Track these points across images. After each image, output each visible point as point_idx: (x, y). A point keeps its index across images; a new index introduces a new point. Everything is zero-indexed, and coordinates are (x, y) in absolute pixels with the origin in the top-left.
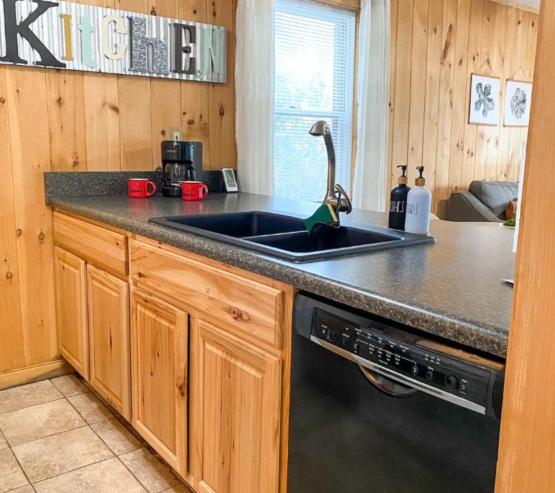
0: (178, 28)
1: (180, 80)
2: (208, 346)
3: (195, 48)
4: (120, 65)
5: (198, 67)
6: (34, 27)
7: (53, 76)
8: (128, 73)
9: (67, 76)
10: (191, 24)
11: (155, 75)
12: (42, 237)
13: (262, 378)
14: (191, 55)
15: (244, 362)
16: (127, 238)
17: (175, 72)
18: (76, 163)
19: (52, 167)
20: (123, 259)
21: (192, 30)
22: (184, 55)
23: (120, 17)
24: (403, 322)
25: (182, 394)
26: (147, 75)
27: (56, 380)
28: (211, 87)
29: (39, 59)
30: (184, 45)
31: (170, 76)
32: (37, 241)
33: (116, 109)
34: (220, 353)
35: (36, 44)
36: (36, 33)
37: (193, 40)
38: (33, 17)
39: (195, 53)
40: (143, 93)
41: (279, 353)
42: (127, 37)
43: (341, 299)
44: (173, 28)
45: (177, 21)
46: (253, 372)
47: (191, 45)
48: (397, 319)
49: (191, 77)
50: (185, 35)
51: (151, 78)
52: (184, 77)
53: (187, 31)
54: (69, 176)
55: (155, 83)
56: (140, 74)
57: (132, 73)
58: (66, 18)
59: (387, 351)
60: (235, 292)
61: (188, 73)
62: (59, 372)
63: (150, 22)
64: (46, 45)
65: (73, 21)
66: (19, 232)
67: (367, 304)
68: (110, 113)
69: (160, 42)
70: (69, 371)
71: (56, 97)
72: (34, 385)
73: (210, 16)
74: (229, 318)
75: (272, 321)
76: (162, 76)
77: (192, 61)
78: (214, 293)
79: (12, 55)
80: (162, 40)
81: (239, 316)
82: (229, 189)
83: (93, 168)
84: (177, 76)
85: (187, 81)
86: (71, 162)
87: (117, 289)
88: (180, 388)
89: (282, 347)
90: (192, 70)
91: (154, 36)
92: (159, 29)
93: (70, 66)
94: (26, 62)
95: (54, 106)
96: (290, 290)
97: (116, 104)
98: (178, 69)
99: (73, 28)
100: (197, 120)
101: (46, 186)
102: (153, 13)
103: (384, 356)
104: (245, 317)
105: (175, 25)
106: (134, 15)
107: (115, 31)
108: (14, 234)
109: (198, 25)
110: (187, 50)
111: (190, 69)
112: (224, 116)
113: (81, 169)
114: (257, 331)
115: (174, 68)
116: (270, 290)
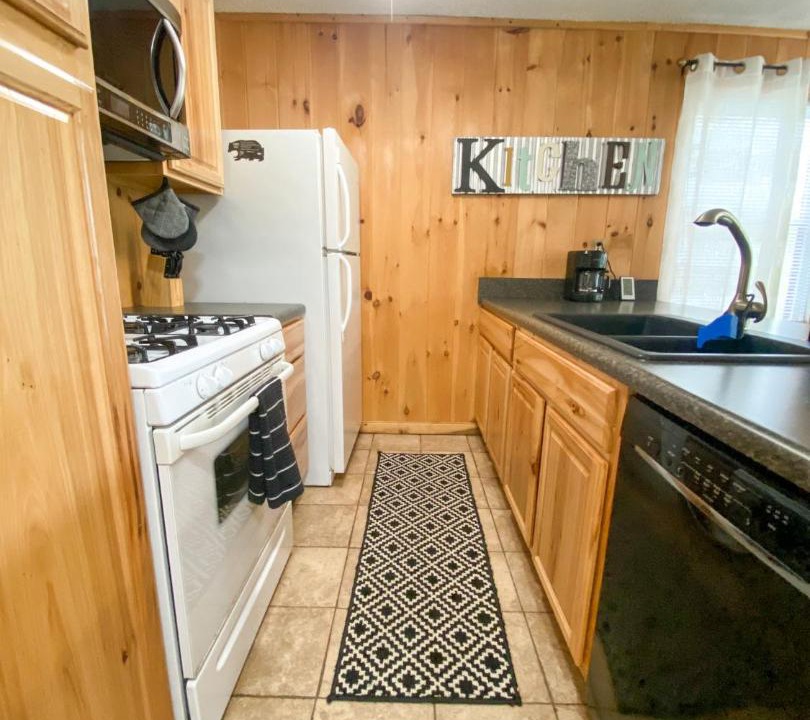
0: (611, 146)
1: (609, 196)
2: (553, 435)
3: (627, 164)
4: (552, 186)
5: (629, 180)
6: (483, 162)
7: (494, 200)
8: (558, 192)
9: (506, 201)
10: (626, 140)
11: (583, 193)
12: (472, 328)
13: (589, 478)
14: (622, 170)
15: (577, 457)
16: (515, 329)
17: (603, 187)
18: (504, 271)
19: (486, 273)
20: (510, 347)
21: (626, 147)
22: (615, 171)
23: (556, 144)
24: (743, 451)
25: (534, 473)
26: (576, 192)
27: (470, 438)
28: (641, 199)
29: (484, 186)
30: (616, 161)
31: (598, 192)
32: (468, 330)
33: (543, 225)
34: (560, 442)
35: (484, 175)
36: (484, 167)
37: (626, 155)
38: (483, 153)
39: (627, 168)
40: (570, 210)
41: (607, 456)
42: (560, 161)
43: (672, 409)
44: (607, 147)
45: (611, 140)
46: (581, 469)
47: (624, 161)
48: (737, 446)
49: (620, 191)
50: (618, 151)
51: (580, 196)
52: (613, 192)
53: (621, 148)
54: (497, 281)
55: (583, 200)
56: (568, 192)
57: (561, 192)
58: (510, 151)
59: (715, 486)
60: (577, 386)
61: (616, 187)
62: (472, 432)
63: (584, 144)
64: (491, 176)
65: (515, 153)
66: (457, 323)
67: (702, 420)
68: (538, 229)
69: (592, 161)
70: (478, 433)
71: (494, 217)
72: (454, 437)
73: (649, 129)
74: (569, 410)
75: (602, 421)
76: (591, 193)
77: (623, 176)
78: (561, 384)
79: (465, 187)
80: (594, 158)
81: (576, 410)
82: (624, 297)
83: (518, 275)
84: (605, 191)
85: (616, 196)
86: (500, 270)
87: (504, 372)
88: (533, 466)
89: (610, 452)
90: (622, 184)
91: (587, 156)
92: (591, 149)
93: (508, 190)
94: (474, 191)
95: (492, 225)
96: (625, 390)
97: (544, 220)
98: (607, 185)
99: (514, 159)
100: (622, 231)
101: (480, 288)
102: (589, 135)
103: (710, 491)
104: (581, 411)
105: (609, 143)
106: (568, 139)
107: (550, 156)
108: (453, 323)
109: (633, 141)
110: (619, 166)
111: (620, 183)
112: (653, 228)
113: (508, 275)
114: (588, 428)
115: (602, 184)
116: (604, 387)
